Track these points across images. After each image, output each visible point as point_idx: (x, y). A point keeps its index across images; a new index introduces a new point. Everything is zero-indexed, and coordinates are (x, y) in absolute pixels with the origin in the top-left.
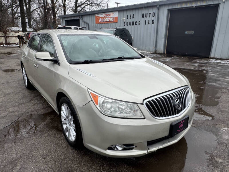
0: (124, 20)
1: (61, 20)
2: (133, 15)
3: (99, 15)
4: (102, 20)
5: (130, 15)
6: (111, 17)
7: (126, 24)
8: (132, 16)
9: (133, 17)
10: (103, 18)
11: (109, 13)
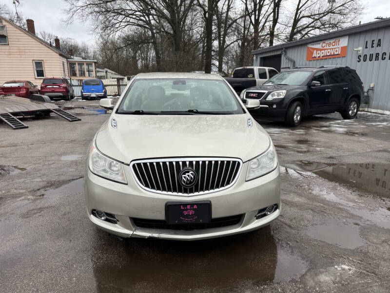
0: (360, 51)
1: (254, 58)
2: (380, 40)
3: (313, 45)
4: (319, 54)
5: (373, 41)
6: (334, 47)
7: (362, 58)
8: (376, 43)
9: (379, 45)
10: (321, 50)
11: (332, 41)
